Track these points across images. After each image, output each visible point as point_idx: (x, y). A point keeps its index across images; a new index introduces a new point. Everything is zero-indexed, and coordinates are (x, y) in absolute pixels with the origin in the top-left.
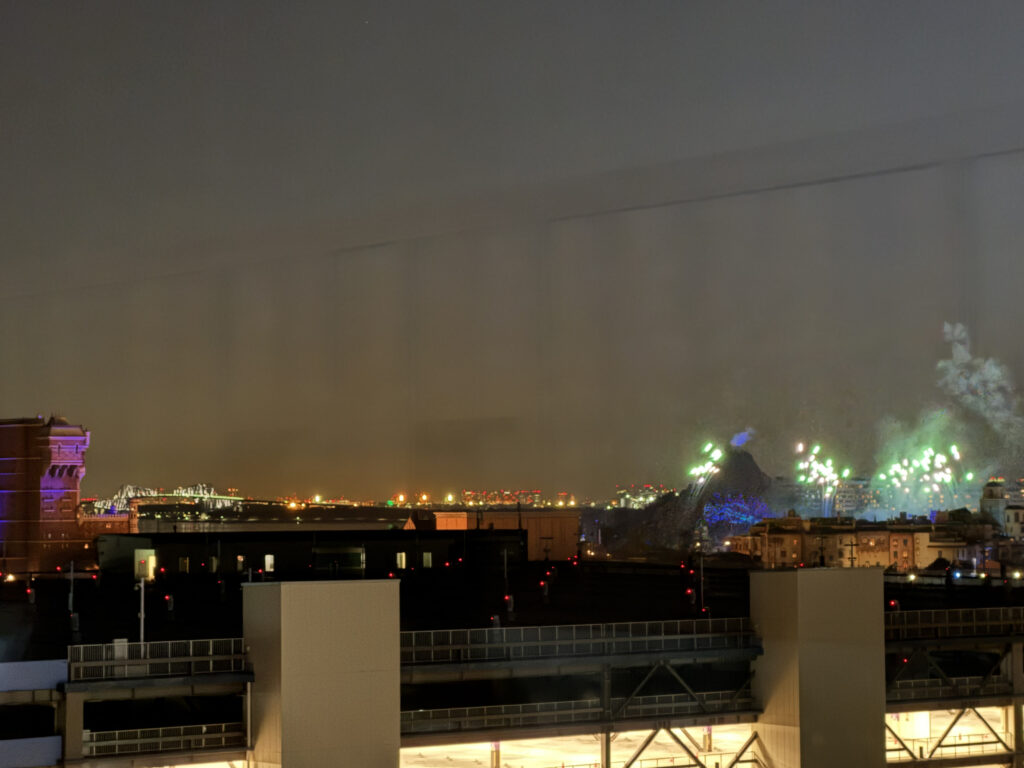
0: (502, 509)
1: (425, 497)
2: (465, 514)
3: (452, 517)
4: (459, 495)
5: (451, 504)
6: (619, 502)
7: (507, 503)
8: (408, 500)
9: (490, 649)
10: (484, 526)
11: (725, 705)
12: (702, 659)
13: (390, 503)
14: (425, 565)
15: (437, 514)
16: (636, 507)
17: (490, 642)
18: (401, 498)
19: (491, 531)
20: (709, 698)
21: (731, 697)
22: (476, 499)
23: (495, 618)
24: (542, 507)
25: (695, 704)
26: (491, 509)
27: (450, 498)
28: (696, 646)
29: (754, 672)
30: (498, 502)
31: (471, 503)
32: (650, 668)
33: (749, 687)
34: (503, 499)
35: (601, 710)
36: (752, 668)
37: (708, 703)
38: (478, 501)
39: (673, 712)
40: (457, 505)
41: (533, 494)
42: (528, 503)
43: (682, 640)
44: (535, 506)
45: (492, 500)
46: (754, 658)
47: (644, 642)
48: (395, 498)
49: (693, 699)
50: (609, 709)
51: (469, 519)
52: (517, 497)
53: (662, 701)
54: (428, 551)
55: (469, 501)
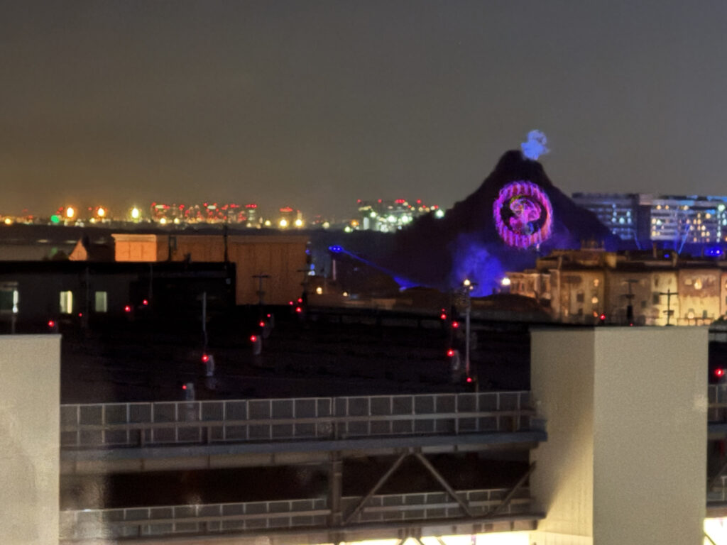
0: (204, 230)
1: (101, 212)
2: (153, 238)
3: (136, 241)
4: (147, 208)
5: (136, 222)
6: (361, 223)
7: (212, 221)
8: (79, 215)
9: (181, 431)
10: (178, 257)
11: (495, 507)
12: (465, 447)
13: (56, 219)
14: (98, 308)
15: (117, 237)
16: (384, 229)
17: (181, 419)
18: (70, 212)
19: (187, 265)
20: (473, 498)
21: (503, 496)
22: (169, 215)
23: (189, 387)
24: (259, 227)
25: (455, 505)
26: (191, 230)
27: (135, 215)
28: (457, 429)
29: (534, 463)
30: (199, 220)
31: (163, 221)
32: (395, 457)
33: (527, 484)
34: (206, 215)
35: (328, 512)
36: (532, 459)
37: (472, 504)
38: (173, 218)
39: (425, 517)
40: (144, 223)
41: (247, 210)
42: (240, 221)
43: (439, 421)
44: (249, 225)
45: (191, 217)
46: (535, 445)
47: (387, 422)
48: (63, 213)
49: (452, 500)
50: (338, 511)
51: (159, 245)
52: (226, 213)
53: (410, 501)
54: (102, 290)
55: (160, 217)
